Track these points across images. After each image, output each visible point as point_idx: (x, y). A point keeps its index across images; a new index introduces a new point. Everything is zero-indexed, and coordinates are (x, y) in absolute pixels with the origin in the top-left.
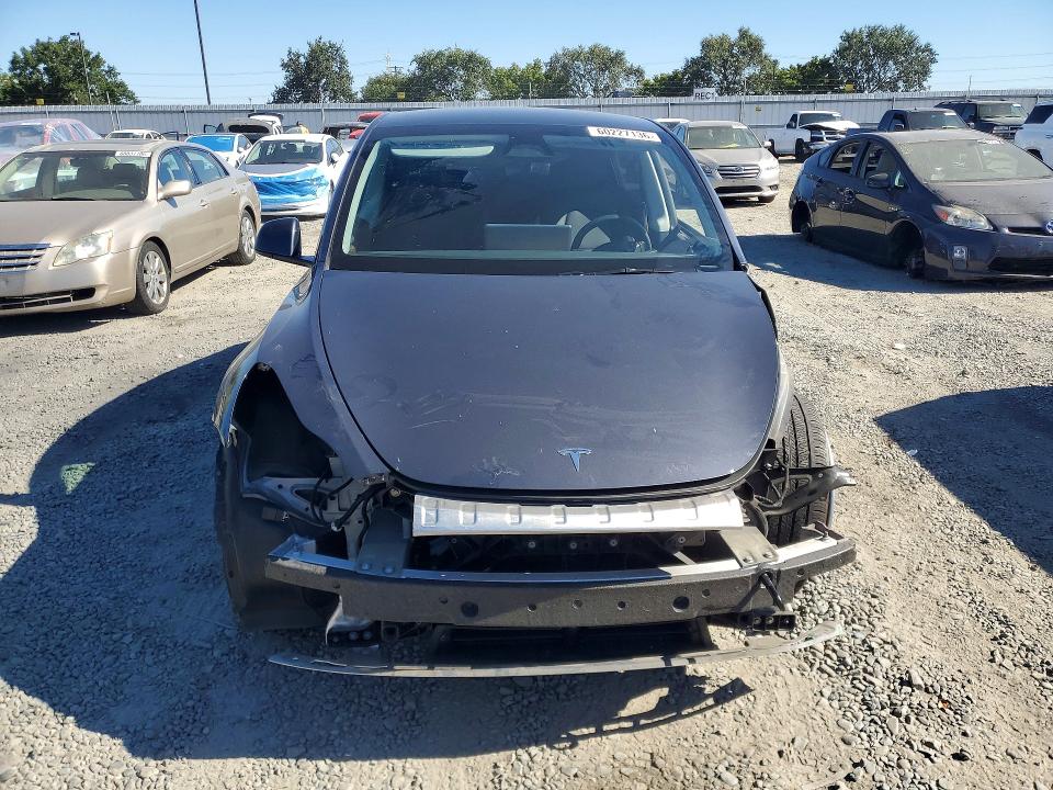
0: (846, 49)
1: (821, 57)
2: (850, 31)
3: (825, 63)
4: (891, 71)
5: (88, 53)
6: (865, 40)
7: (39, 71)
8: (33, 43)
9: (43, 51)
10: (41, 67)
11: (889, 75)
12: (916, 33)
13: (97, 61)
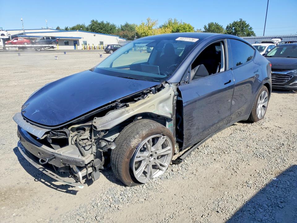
5: (246, 24)
7: (232, 29)
8: (233, 22)
9: (235, 24)
10: (233, 28)
13: (248, 25)
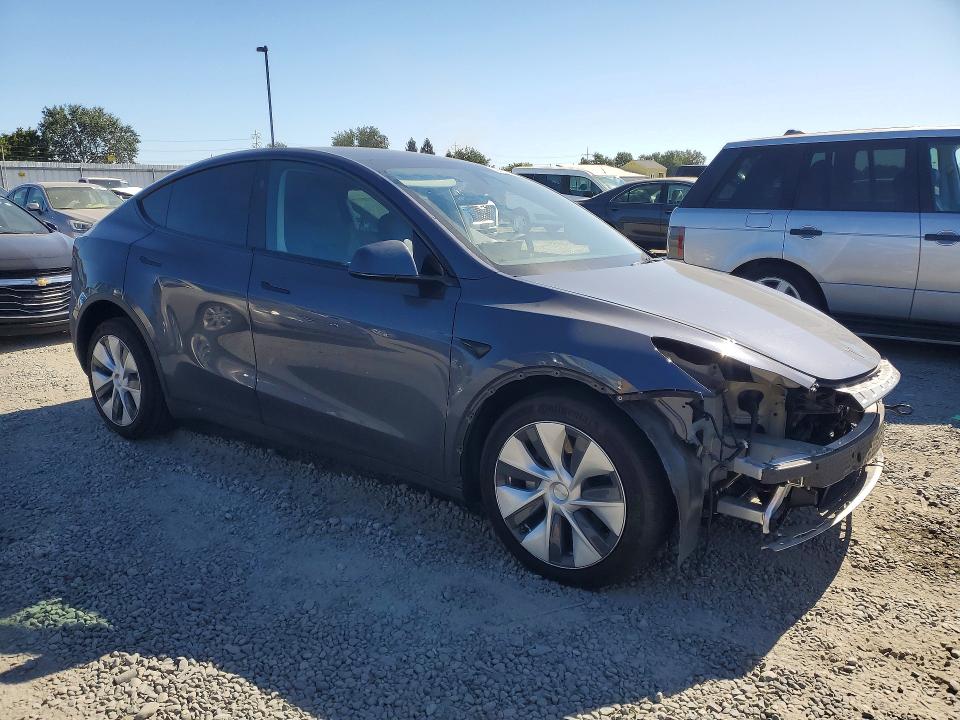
0: (52, 124)
1: (25, 129)
2: (51, 108)
3: (32, 135)
4: (101, 148)
6: (69, 117)
11: (100, 150)
12: (116, 116)
